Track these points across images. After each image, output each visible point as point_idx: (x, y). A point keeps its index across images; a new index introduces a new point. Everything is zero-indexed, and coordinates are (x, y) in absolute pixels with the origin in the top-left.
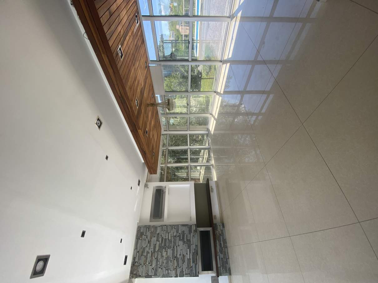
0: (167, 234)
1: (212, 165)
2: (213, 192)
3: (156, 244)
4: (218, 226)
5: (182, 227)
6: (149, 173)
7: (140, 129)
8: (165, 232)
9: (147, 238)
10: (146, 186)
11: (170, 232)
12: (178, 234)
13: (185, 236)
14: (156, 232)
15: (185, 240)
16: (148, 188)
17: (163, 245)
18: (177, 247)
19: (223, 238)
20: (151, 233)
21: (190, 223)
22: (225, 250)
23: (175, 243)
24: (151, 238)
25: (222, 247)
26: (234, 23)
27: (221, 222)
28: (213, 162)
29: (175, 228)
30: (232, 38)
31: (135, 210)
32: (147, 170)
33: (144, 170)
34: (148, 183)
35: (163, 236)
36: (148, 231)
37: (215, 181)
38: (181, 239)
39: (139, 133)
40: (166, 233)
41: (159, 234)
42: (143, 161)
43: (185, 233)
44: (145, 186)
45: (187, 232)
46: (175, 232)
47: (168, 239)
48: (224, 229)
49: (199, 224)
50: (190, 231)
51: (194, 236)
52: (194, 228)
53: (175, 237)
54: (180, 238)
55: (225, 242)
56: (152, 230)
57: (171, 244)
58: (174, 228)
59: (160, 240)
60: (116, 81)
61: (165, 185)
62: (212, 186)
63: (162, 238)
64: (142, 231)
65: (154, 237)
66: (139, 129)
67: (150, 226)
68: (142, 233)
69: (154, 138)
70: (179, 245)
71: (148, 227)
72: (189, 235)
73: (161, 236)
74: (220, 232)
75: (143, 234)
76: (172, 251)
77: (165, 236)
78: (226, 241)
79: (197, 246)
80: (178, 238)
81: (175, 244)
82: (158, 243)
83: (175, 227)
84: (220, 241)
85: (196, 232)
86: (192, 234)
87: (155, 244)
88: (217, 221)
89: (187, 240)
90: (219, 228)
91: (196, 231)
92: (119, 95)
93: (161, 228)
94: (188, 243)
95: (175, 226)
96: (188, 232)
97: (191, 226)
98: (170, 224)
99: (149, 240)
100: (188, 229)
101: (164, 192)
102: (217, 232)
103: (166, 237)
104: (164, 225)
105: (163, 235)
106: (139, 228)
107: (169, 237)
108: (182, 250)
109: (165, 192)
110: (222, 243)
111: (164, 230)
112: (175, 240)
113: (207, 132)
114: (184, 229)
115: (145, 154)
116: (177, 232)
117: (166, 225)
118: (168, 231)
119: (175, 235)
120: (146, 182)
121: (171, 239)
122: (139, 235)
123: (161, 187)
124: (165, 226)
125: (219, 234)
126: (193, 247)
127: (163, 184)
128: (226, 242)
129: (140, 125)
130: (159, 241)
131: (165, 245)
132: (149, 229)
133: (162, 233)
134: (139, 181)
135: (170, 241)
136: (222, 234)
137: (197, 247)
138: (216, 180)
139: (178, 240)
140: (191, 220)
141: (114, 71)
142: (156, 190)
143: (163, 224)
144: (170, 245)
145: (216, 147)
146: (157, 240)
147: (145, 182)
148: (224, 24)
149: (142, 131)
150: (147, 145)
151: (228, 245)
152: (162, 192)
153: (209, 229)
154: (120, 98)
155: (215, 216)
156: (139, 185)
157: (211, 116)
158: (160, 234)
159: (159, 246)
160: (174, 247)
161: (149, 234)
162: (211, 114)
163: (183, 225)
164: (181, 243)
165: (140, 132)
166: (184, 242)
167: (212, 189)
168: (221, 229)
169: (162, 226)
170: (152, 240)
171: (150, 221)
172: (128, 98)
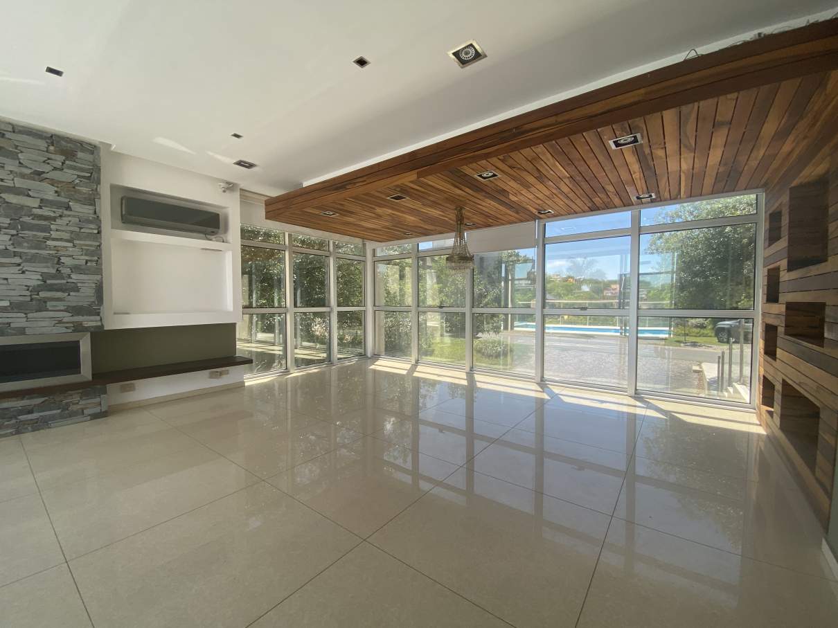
0: (66, 236)
1: (287, 371)
2: (211, 377)
3: (29, 196)
4: (97, 400)
5: (94, 285)
6: (266, 198)
7: (418, 178)
8: (78, 230)
9: (55, 169)
10: (230, 187)
11: (74, 246)
12: (65, 271)
13: (59, 294)
14: (77, 201)
15: (43, 294)
16: (224, 191)
17: (26, 219)
18: (19, 265)
19: (53, 418)
20: (72, 186)
21: (106, 310)
22: (8, 427)
23: (33, 259)
24: (53, 182)
25: (20, 417)
26: (625, 402)
27: (110, 406)
28: (296, 373)
29: (89, 264)
30: (602, 402)
31: (161, 140)
32: (275, 193)
33: (275, 184)
34: (237, 195)
35: (59, 221)
36: (79, 176)
37: (244, 383)
38: (48, 282)
39: (405, 174)
40: (72, 232)
41: (68, 208)
42: (306, 184)
43: (71, 293)
44: (228, 183)
45: (73, 299)
46: (76, 262)
47: (48, 239)
48: (89, 418)
49: (101, 337)
50: (77, 310)
51: (60, 322)
52: (90, 322)
53: (56, 259)
54: (53, 277)
55: (38, 425)
56: (84, 190)
57: (29, 248)
58: (87, 258)
59: (46, 212)
60: (568, 121)
61: (231, 241)
62: (227, 373)
63: (54, 219)
64: (80, 155)
65: (56, 192)
66: (420, 175)
67: (98, 182)
68: (74, 155)
69: (374, 218)
70: (23, 272)
71: (93, 175)
72: (62, 308)
73: (61, 216)
74: (73, 408)
75: (67, 159)
76: (4, 247)
77: (62, 227)
78: (43, 429)
79: (22, 331)
80: (53, 271)
81: (27, 261)
82: (36, 203)
83: (95, 262)
84: (41, 407)
85: (74, 331)
86: (67, 317)
87: (30, 193)
88: (115, 394)
89: (45, 301)
90: (91, 405)
91: (79, 328)
92: (527, 127)
93: (91, 216)
94: (34, 302)
95: (98, 261)
96: (74, 304)
97: (98, 314)
98: (103, 247)
99: (44, 176)
100: (85, 304)
101: (208, 236)
102: (76, 398)
103: (57, 230)
104: (100, 227)
105: (65, 220)
106: (92, 148)
107: (54, 239)
108: (5, 282)
109: (211, 240)
110: (35, 416)
111: (81, 228)
112: (45, 260)
113: (369, 354)
114: (87, 292)
115: (337, 189)
116: (76, 269)
117: (99, 232)
118: (81, 240)
119: (63, 260)
120: (241, 189)
121: (46, 248)
122: (64, 143)
123: (226, 230)
124: (96, 232)
125: (68, 405)
126: (18, 320)
127: (234, 234)
128: (38, 430)
129: (430, 177)
130: (40, 207)
131: (26, 227)
132: (89, 178)
133: (70, 218)
134: (250, 166)
135: (40, 244)
136: (68, 415)
137: (15, 335)
138: (246, 384)
139: (45, 270)
140: (115, 313)
141: (596, 116)
142: (218, 215)
143: (102, 225)
144: (25, 244)
145: (334, 377)
146: (44, 203)
147: (243, 185)
148: (625, 384)
149: (411, 182)
150: (367, 194)
151: (28, 437)
152: (210, 229)
153: (86, 372)
154: (516, 128)
155: (132, 388)
156: (240, 163)
157: (413, 362)
158: (66, 212)
159: (22, 207)
160: (15, 254)
161: (68, 175)
162: (417, 362)
163: (99, 290)
164: (34, 279)
165: (408, 179)
166: (37, 290)
167: (221, 374)
168: (86, 408)
169: (97, 220)
170: (45, 185)
171: (114, 188)
172: (516, 148)
